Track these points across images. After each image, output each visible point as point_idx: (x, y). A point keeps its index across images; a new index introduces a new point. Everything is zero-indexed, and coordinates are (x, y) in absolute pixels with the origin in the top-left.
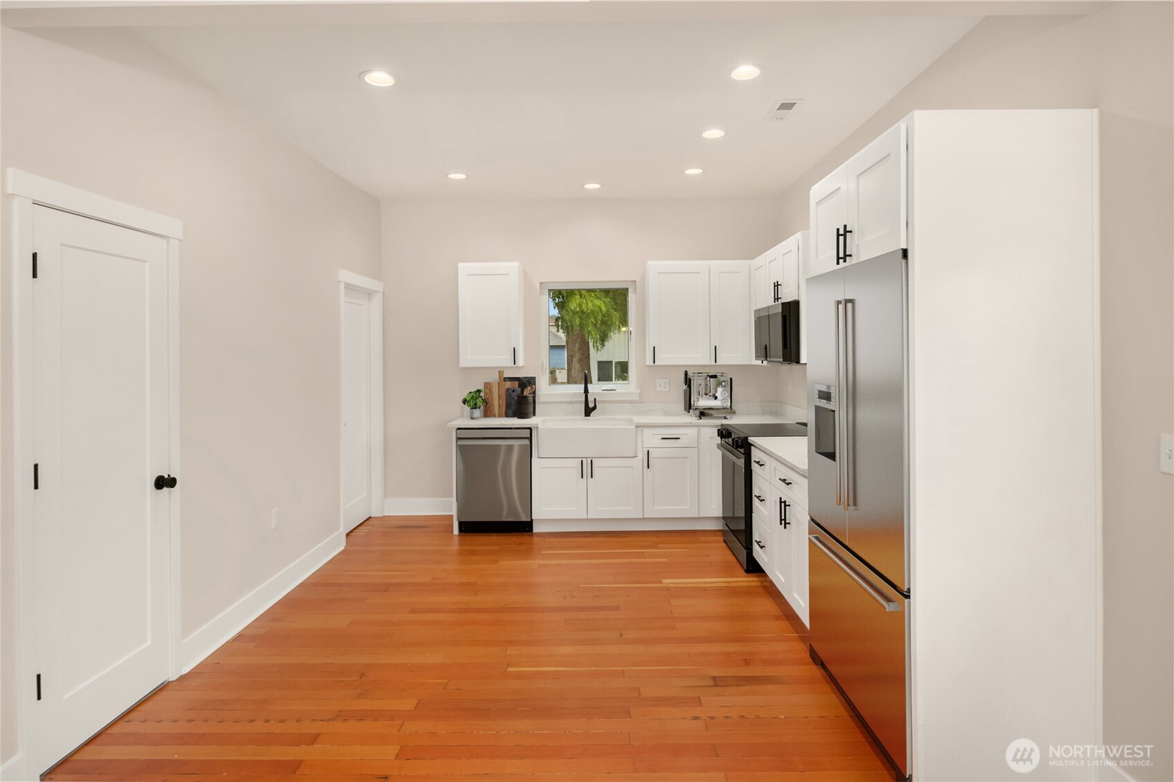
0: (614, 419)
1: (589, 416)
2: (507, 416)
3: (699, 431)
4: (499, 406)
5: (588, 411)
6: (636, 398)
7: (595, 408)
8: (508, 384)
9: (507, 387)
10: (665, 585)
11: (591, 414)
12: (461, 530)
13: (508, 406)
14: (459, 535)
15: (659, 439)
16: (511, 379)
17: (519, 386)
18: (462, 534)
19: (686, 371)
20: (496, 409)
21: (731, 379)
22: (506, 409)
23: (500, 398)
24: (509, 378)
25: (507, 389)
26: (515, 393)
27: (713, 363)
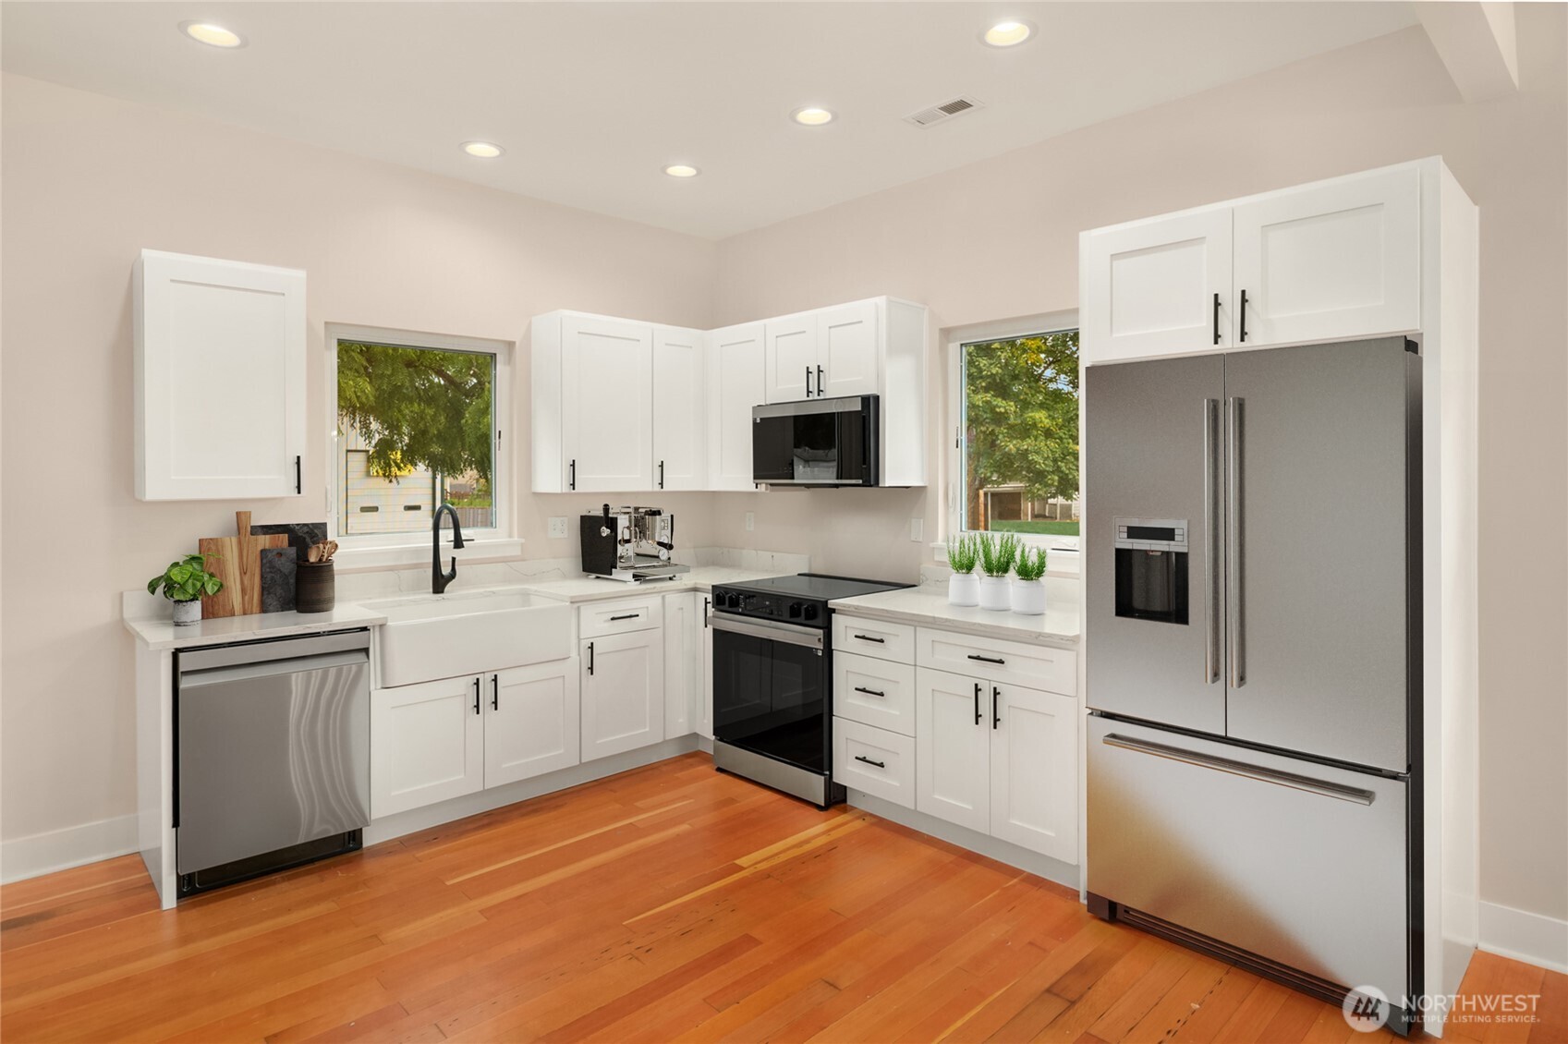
0: (494, 593)
1: (442, 592)
2: (264, 609)
3: (663, 597)
4: (243, 591)
5: (440, 583)
6: (517, 552)
7: (453, 575)
8: (264, 541)
9: (260, 548)
10: (752, 870)
11: (446, 589)
12: (180, 895)
13: (265, 590)
14: (179, 908)
15: (605, 621)
16: (267, 529)
17: (290, 544)
18: (185, 901)
19: (606, 506)
20: (236, 598)
21: (672, 516)
22: (262, 594)
23: (243, 572)
24: (263, 527)
25: (262, 551)
26: (283, 559)
27: (657, 488)
